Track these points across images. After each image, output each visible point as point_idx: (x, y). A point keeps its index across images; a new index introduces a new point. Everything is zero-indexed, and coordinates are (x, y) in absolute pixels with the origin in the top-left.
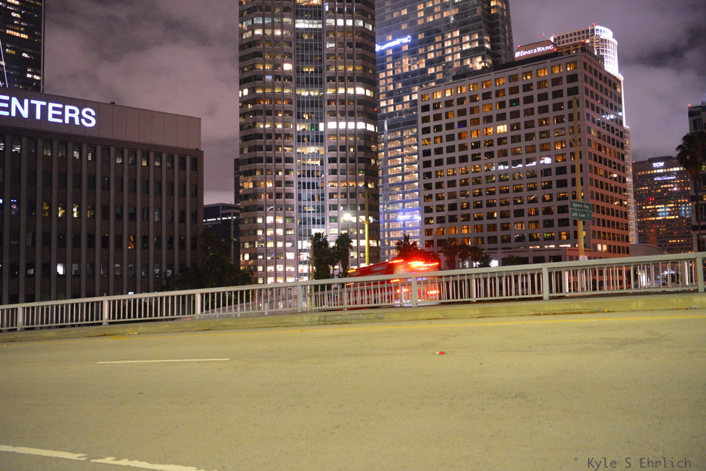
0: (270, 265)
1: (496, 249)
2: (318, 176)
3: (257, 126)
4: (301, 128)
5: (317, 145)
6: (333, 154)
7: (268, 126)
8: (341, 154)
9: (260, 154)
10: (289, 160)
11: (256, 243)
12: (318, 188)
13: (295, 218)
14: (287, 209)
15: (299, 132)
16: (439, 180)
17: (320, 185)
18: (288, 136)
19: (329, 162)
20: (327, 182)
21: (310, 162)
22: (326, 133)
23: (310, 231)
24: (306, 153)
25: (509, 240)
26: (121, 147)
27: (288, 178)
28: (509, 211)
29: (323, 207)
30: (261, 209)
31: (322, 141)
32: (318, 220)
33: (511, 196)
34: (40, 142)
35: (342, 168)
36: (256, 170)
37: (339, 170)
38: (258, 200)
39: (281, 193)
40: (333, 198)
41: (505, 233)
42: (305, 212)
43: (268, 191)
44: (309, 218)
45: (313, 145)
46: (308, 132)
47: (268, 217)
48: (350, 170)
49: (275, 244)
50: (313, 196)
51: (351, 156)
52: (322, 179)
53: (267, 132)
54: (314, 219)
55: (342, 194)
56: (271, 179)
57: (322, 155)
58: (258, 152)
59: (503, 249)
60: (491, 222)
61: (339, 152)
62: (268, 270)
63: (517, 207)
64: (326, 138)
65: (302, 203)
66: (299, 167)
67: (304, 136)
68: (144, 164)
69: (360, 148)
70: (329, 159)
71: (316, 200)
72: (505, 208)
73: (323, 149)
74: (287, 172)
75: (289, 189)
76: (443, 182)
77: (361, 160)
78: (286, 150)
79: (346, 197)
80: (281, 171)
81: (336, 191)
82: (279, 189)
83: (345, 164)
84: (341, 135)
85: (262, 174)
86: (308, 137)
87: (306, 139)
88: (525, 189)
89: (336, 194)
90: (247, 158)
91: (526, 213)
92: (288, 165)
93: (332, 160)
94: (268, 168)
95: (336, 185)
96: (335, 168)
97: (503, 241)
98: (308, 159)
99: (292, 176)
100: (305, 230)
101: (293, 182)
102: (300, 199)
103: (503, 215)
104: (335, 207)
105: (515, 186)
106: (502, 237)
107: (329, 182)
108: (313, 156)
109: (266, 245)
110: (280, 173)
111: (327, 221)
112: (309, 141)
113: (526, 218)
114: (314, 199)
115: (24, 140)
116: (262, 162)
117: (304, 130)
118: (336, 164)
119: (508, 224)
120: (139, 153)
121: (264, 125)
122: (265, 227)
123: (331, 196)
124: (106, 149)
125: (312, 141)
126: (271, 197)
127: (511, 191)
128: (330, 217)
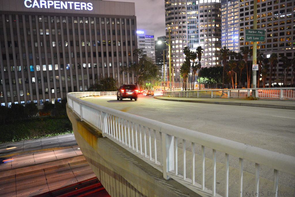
0: (177, 59)
1: (271, 50)
2: (196, 23)
3: (172, 5)
4: (189, 4)
5: (195, 10)
6: (202, 14)
7: (175, 4)
8: (205, 13)
9: (173, 16)
10: (184, 17)
11: (172, 51)
12: (196, 28)
13: (187, 41)
14: (183, 37)
15: (188, 6)
16: (247, 21)
17: (196, 27)
18: (183, 7)
19: (200, 17)
20: (199, 25)
21: (193, 17)
22: (199, 5)
23: (193, 45)
24: (191, 14)
25: (277, 46)
26: (103, 17)
27: (184, 25)
28: (277, 33)
29: (198, 35)
30: (174, 38)
31: (197, 8)
32: (196, 41)
33: (279, 27)
34: (73, 18)
35: (205, 19)
36: (171, 22)
37: (204, 20)
38: (172, 34)
39: (181, 31)
40: (202, 31)
41: (275, 43)
42: (191, 38)
43: (176, 31)
44: (192, 40)
45: (194, 10)
46: (192, 5)
47: (176, 41)
48: (209, 20)
49: (179, 51)
50: (194, 32)
51: (209, 14)
52: (198, 24)
53: (175, 7)
54: (194, 41)
55: (205, 30)
56: (177, 25)
57: (197, 14)
58: (172, 15)
59: (274, 50)
60: (269, 38)
61: (204, 13)
62: (177, 61)
63: (281, 31)
64: (199, 7)
65: (189, 34)
66: (188, 20)
67: (190, 7)
68: (113, 23)
69: (213, 10)
70: (200, 16)
71: (195, 33)
72: (276, 32)
73: (197, 12)
74: (183, 22)
75: (184, 29)
76: (248, 22)
77: (213, 15)
78: (183, 14)
79: (207, 31)
80: (181, 22)
81: (203, 29)
82: (180, 29)
83: (207, 17)
84: (205, 5)
85: (174, 24)
86: (192, 7)
87: (191, 8)
88: (286, 23)
89: (203, 30)
90: (168, 18)
91: (285, 34)
92: (184, 20)
93: (202, 16)
94: (176, 21)
95: (203, 26)
96: (203, 19)
97: (274, 46)
98: (192, 17)
99: (185, 24)
100: (191, 45)
101: (186, 26)
102: (189, 33)
103: (275, 35)
104: (203, 35)
105: (281, 22)
106: (274, 44)
107: (200, 25)
108: (194, 15)
109: (176, 51)
110: (181, 23)
111: (199, 41)
112: (192, 9)
113: (285, 36)
114: (194, 33)
115: (67, 18)
116: (174, 19)
117: (190, 4)
118: (203, 18)
119: (277, 39)
120: (110, 19)
121: (174, 4)
122: (175, 44)
123: (201, 31)
124: (98, 19)
125: (194, 9)
126: (177, 33)
127: (279, 24)
128: (201, 40)
